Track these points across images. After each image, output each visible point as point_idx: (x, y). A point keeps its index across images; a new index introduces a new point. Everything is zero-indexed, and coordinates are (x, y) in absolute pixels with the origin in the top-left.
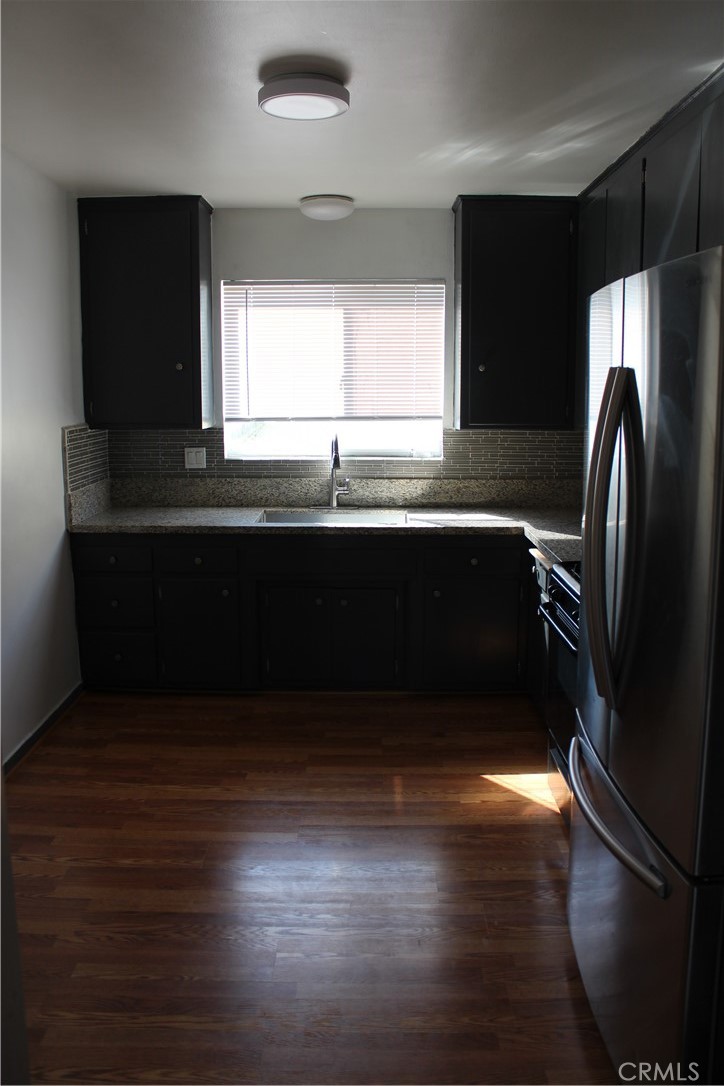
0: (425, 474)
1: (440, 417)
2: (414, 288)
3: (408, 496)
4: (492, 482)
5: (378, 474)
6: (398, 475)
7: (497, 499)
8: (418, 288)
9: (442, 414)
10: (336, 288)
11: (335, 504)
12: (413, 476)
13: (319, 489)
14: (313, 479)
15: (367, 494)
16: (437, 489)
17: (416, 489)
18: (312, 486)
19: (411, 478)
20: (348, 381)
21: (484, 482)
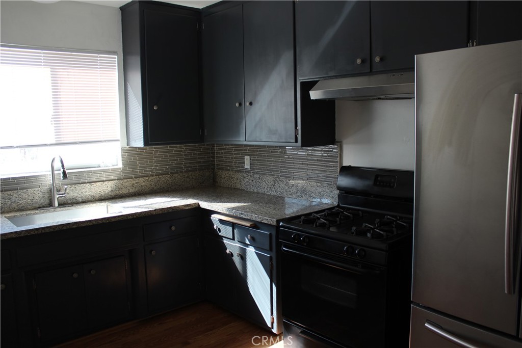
0: (112, 177)
1: (118, 140)
2: (97, 57)
3: (103, 194)
4: (151, 178)
5: (82, 180)
6: (95, 179)
7: (155, 188)
8: (100, 57)
9: (119, 138)
10: (44, 53)
11: (56, 204)
12: (105, 179)
13: (42, 196)
14: (36, 189)
15: (76, 194)
16: (120, 186)
17: (106, 188)
18: (37, 194)
19: (103, 181)
20: (56, 118)
21: (147, 178)
